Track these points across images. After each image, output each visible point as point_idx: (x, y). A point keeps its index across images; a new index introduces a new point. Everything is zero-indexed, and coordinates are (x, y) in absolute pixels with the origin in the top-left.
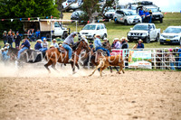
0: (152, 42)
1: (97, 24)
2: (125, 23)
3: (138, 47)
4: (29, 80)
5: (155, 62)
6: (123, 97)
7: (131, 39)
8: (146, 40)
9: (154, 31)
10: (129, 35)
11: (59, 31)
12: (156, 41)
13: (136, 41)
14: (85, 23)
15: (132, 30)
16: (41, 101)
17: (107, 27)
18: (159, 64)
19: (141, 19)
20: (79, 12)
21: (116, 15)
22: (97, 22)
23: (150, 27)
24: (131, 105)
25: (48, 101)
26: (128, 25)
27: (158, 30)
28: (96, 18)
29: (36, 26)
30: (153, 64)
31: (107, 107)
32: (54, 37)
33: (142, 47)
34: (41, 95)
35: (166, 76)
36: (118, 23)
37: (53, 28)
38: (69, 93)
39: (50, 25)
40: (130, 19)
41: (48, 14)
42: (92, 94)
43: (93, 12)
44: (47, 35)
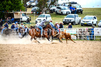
0: (76, 24)
1: (46, 15)
2: (62, 14)
3: (69, 27)
4: (8, 46)
5: (78, 35)
6: (60, 55)
7: (65, 23)
8: (73, 23)
9: (78, 18)
10: (64, 20)
11: (25, 18)
12: (79, 24)
13: (68, 24)
14: (39, 14)
15: (66, 18)
16: (15, 58)
17: (51, 16)
18: (81, 37)
19: (70, 12)
20: (36, 8)
21: (56, 10)
22: (46, 13)
23: (75, 16)
24: (65, 60)
25: (18, 57)
26: (63, 15)
27: (80, 18)
28: (45, 11)
29: (12, 16)
30: (77, 37)
31: (51, 61)
32: (22, 22)
33: (71, 27)
34: (15, 54)
35: (84, 43)
36: (57, 14)
37: (21, 16)
38: (30, 53)
39: (20, 15)
40: (65, 12)
41: (19, 9)
42: (43, 54)
43: (44, 8)
44: (18, 20)
